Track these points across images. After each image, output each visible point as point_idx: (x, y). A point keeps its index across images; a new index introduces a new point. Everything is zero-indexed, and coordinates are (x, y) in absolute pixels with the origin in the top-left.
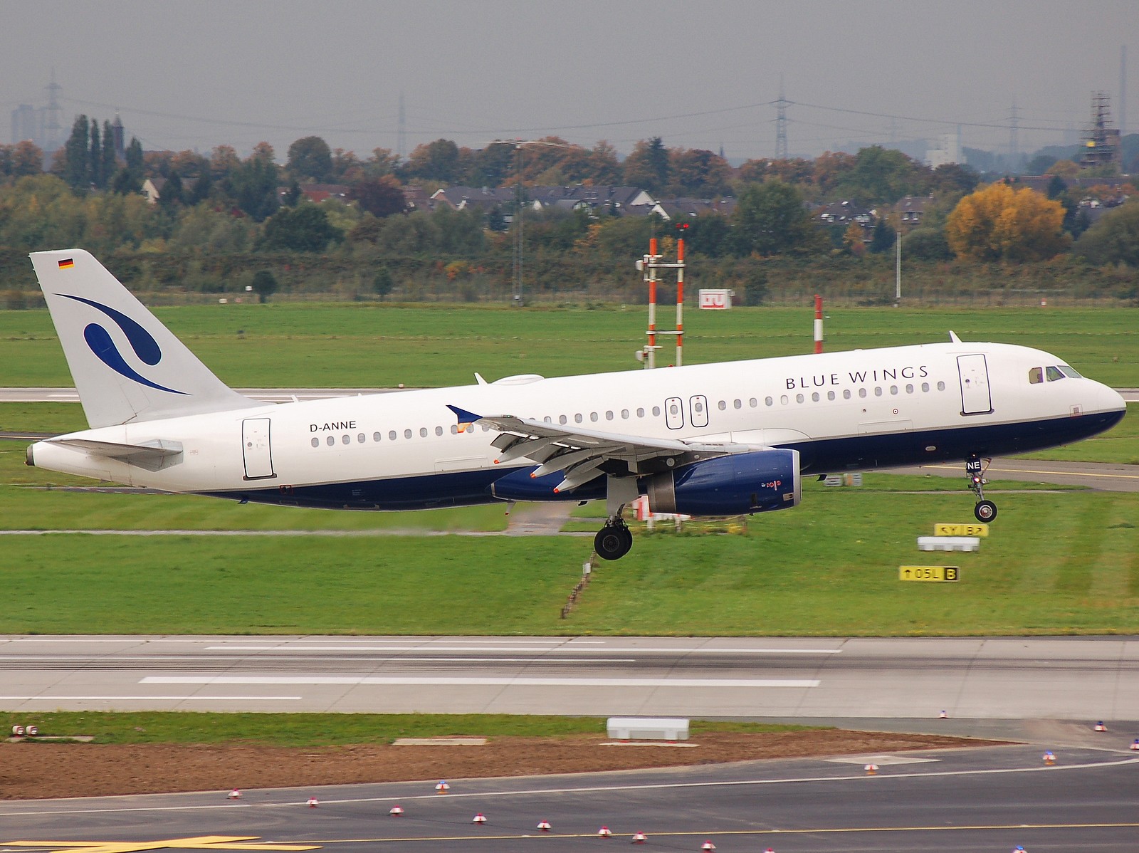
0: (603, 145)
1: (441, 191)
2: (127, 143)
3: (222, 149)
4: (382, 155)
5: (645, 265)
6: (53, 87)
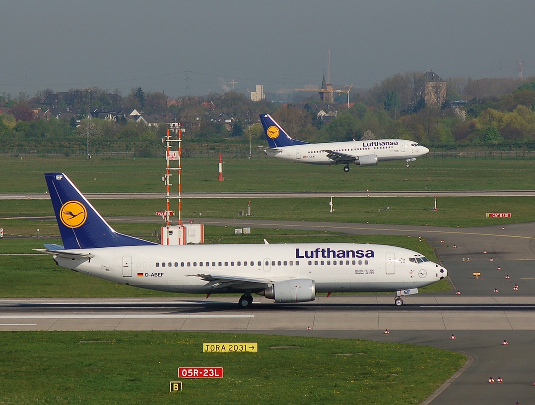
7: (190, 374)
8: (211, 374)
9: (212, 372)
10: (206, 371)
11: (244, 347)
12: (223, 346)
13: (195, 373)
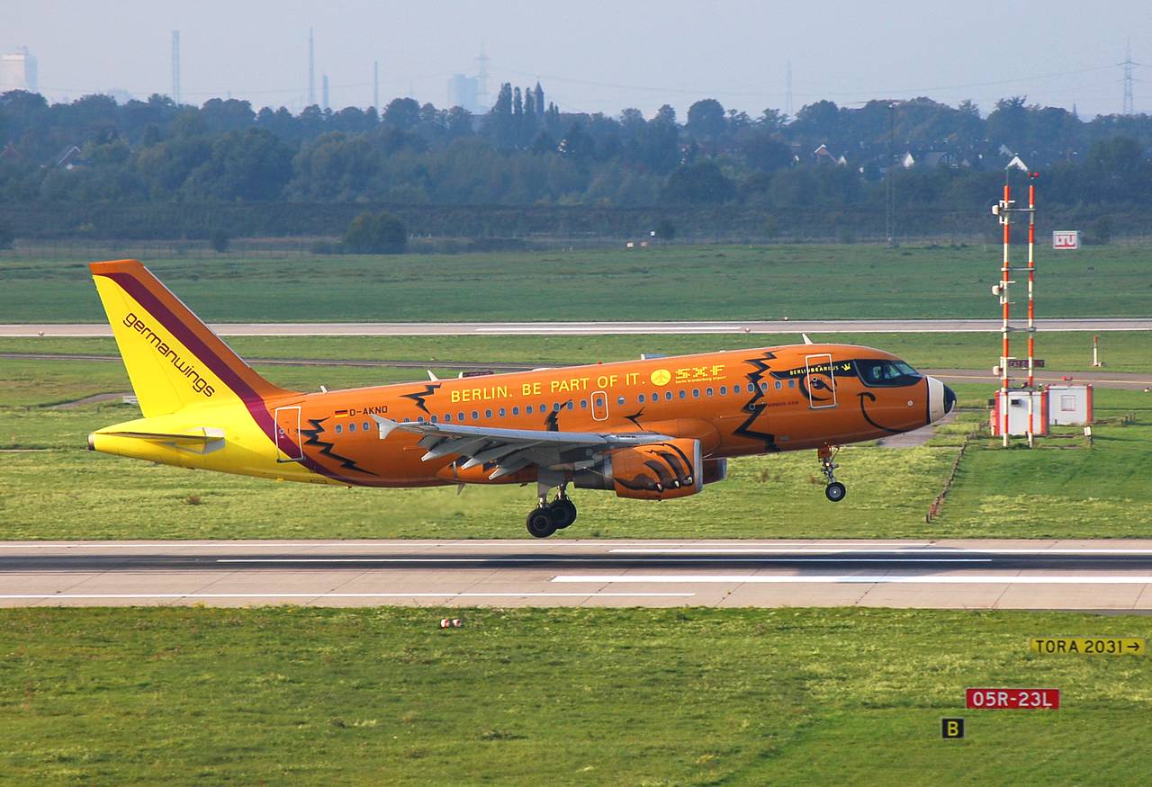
0: (968, 104)
1: (823, 146)
2: (546, 108)
3: (629, 111)
4: (771, 114)
5: (1000, 209)
6: (483, 58)
7: (991, 701)
8: (1036, 702)
9: (1038, 699)
10: (1024, 696)
11: (1117, 645)
12: (1073, 643)
13: (1000, 699)
